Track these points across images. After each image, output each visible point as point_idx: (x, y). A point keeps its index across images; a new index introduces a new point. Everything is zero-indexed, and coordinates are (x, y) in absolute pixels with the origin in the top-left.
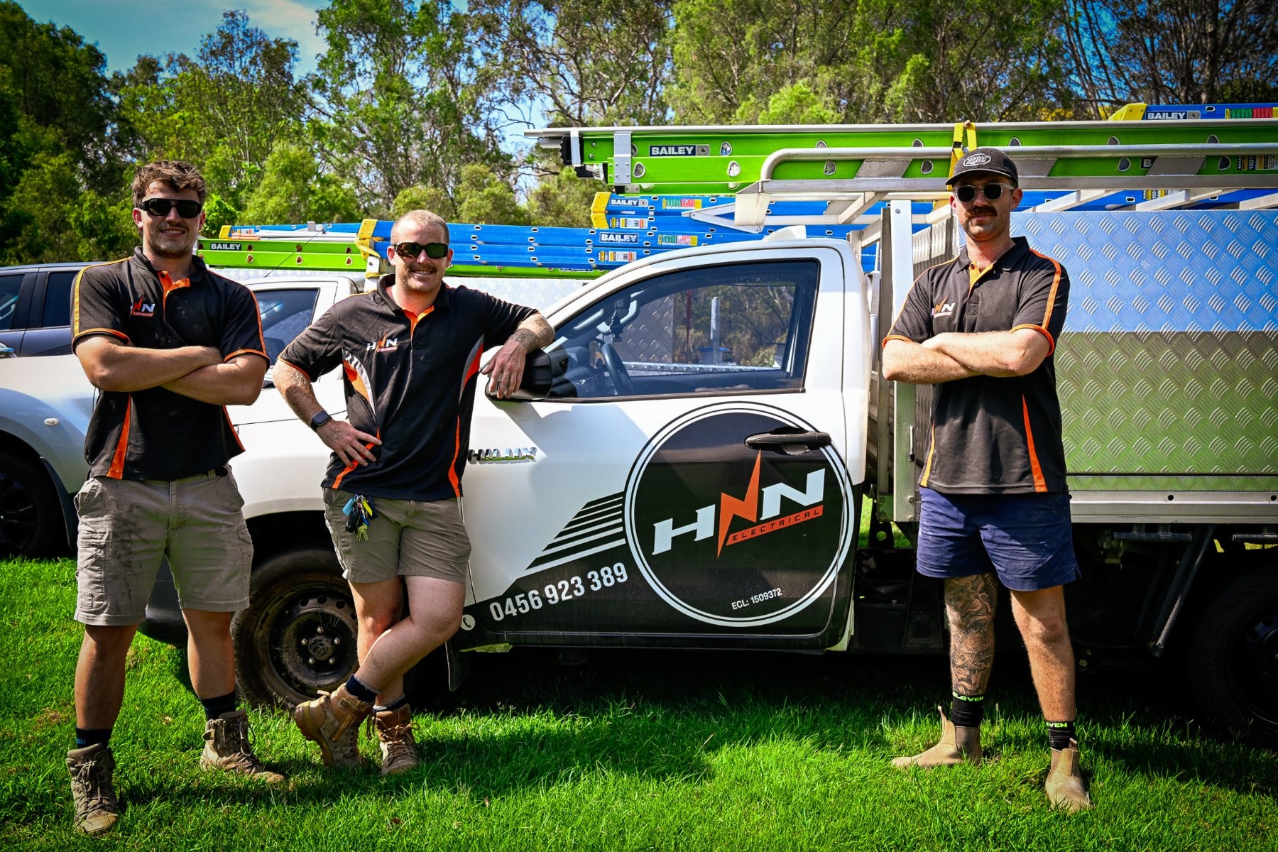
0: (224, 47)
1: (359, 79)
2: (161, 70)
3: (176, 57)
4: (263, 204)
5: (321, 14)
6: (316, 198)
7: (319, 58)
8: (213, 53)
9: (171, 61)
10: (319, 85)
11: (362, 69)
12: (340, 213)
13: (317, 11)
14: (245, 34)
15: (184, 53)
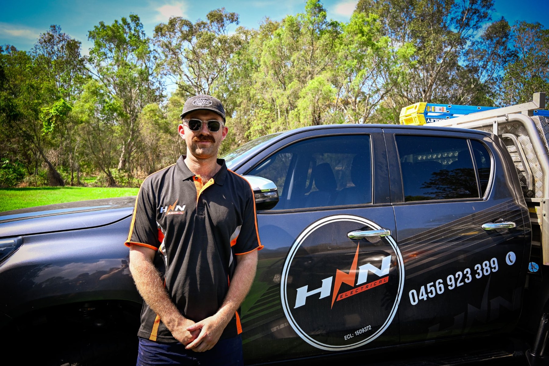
0: (50, 40)
1: (108, 59)
2: (3, 51)
3: (10, 47)
4: (82, 106)
5: (90, 33)
6: (108, 105)
7: (90, 50)
8: (45, 41)
9: (7, 48)
10: (90, 60)
11: (110, 56)
12: (117, 112)
13: (89, 31)
14: (59, 35)
15: (14, 46)
